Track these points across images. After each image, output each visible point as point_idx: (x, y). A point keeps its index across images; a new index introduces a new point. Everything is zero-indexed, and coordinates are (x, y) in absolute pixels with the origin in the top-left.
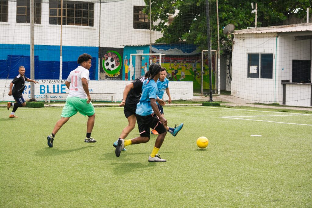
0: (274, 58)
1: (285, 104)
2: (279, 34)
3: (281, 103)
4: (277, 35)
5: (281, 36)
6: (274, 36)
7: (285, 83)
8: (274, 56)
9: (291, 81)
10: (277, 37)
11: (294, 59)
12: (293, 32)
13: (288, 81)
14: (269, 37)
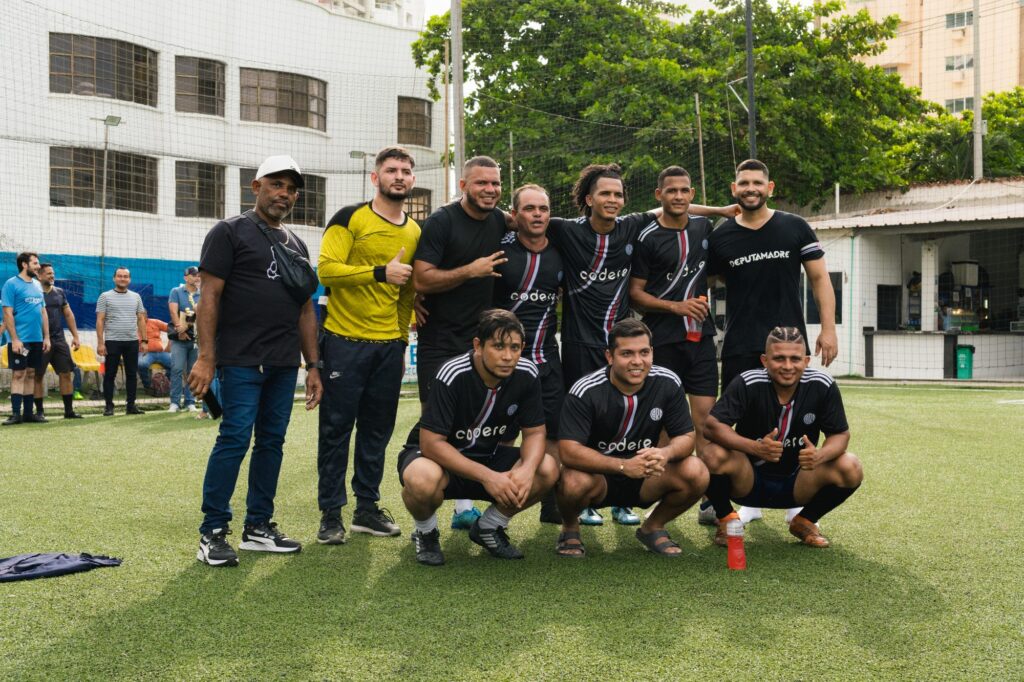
0: (846, 281)
1: (872, 375)
2: (857, 231)
3: (863, 374)
4: (852, 234)
5: (863, 237)
6: (845, 236)
7: (868, 334)
8: (846, 278)
9: (876, 329)
10: (853, 238)
11: (881, 283)
12: (876, 227)
13: (872, 329)
14: (829, 238)
